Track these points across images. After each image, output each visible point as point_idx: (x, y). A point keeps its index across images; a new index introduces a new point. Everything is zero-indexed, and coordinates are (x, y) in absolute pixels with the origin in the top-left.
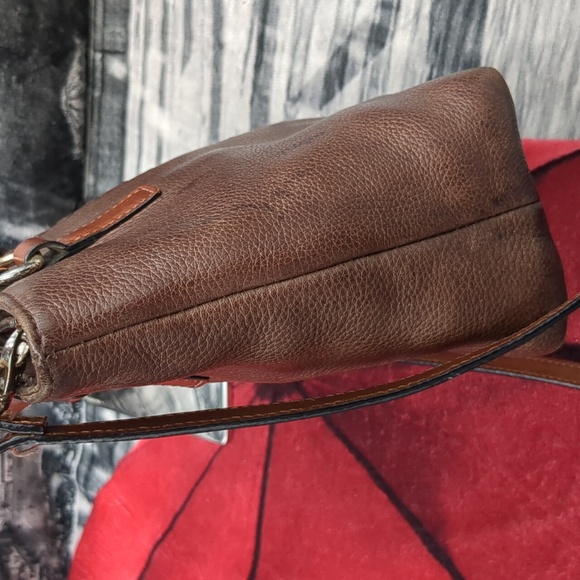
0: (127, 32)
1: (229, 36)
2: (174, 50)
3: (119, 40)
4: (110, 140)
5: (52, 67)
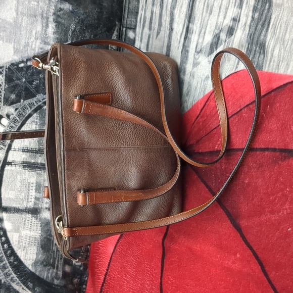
0: (136, 21)
1: (175, 26)
2: (154, 30)
3: (133, 24)
5: (107, 33)
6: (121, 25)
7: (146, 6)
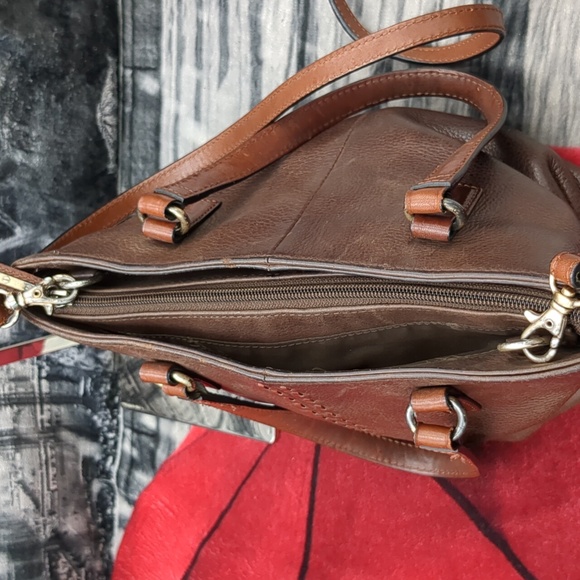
2: (210, 67)
3: (150, 57)
4: (144, 154)
6: (118, 63)
7: (179, 10)
